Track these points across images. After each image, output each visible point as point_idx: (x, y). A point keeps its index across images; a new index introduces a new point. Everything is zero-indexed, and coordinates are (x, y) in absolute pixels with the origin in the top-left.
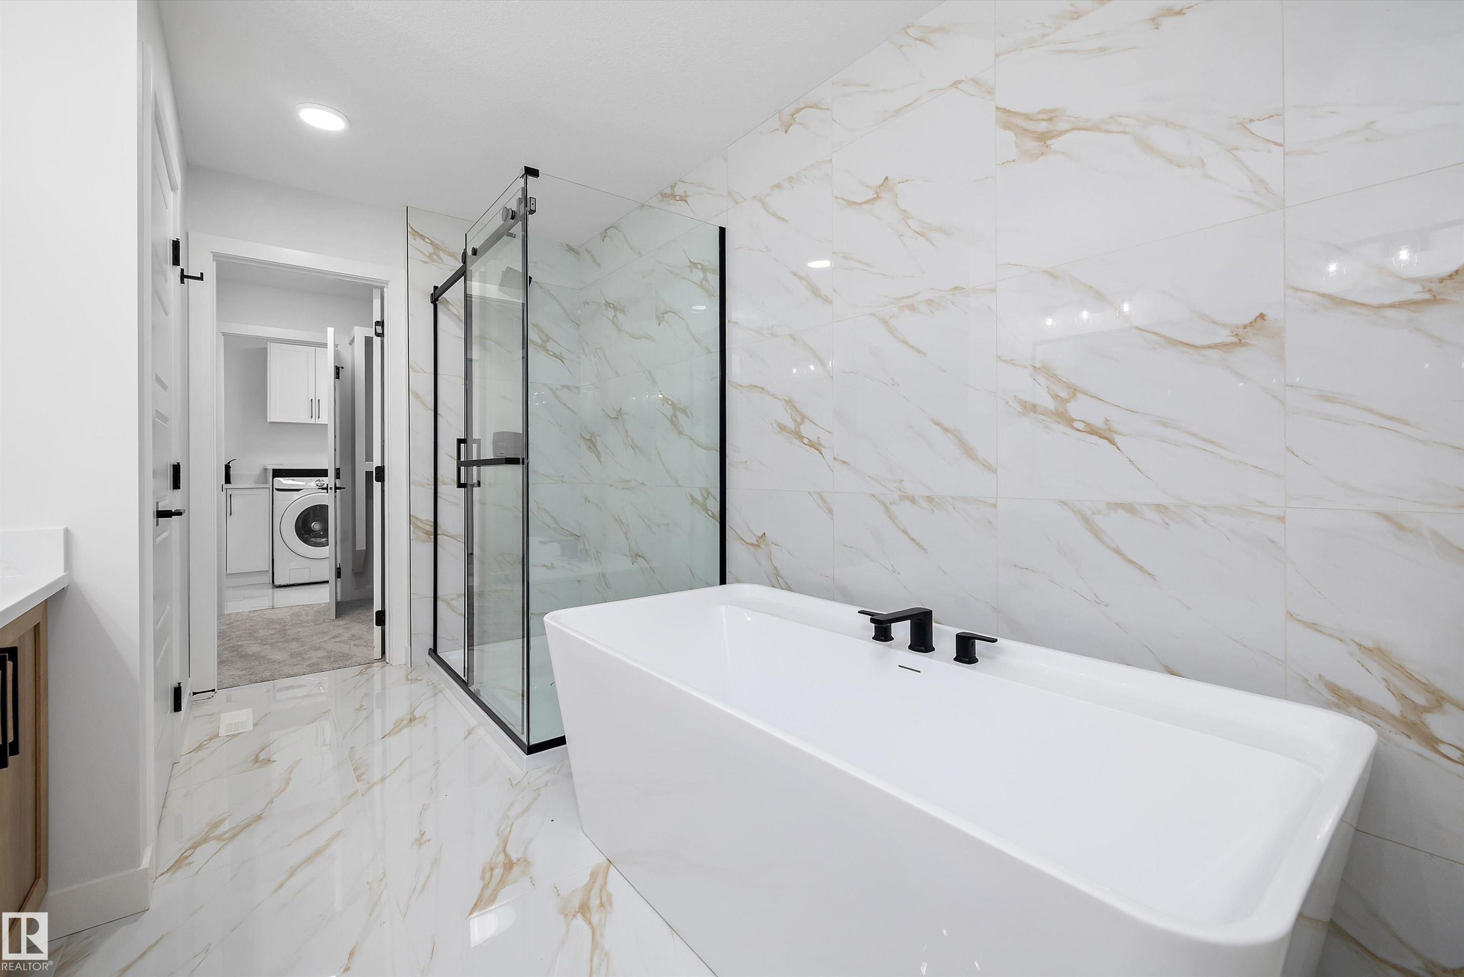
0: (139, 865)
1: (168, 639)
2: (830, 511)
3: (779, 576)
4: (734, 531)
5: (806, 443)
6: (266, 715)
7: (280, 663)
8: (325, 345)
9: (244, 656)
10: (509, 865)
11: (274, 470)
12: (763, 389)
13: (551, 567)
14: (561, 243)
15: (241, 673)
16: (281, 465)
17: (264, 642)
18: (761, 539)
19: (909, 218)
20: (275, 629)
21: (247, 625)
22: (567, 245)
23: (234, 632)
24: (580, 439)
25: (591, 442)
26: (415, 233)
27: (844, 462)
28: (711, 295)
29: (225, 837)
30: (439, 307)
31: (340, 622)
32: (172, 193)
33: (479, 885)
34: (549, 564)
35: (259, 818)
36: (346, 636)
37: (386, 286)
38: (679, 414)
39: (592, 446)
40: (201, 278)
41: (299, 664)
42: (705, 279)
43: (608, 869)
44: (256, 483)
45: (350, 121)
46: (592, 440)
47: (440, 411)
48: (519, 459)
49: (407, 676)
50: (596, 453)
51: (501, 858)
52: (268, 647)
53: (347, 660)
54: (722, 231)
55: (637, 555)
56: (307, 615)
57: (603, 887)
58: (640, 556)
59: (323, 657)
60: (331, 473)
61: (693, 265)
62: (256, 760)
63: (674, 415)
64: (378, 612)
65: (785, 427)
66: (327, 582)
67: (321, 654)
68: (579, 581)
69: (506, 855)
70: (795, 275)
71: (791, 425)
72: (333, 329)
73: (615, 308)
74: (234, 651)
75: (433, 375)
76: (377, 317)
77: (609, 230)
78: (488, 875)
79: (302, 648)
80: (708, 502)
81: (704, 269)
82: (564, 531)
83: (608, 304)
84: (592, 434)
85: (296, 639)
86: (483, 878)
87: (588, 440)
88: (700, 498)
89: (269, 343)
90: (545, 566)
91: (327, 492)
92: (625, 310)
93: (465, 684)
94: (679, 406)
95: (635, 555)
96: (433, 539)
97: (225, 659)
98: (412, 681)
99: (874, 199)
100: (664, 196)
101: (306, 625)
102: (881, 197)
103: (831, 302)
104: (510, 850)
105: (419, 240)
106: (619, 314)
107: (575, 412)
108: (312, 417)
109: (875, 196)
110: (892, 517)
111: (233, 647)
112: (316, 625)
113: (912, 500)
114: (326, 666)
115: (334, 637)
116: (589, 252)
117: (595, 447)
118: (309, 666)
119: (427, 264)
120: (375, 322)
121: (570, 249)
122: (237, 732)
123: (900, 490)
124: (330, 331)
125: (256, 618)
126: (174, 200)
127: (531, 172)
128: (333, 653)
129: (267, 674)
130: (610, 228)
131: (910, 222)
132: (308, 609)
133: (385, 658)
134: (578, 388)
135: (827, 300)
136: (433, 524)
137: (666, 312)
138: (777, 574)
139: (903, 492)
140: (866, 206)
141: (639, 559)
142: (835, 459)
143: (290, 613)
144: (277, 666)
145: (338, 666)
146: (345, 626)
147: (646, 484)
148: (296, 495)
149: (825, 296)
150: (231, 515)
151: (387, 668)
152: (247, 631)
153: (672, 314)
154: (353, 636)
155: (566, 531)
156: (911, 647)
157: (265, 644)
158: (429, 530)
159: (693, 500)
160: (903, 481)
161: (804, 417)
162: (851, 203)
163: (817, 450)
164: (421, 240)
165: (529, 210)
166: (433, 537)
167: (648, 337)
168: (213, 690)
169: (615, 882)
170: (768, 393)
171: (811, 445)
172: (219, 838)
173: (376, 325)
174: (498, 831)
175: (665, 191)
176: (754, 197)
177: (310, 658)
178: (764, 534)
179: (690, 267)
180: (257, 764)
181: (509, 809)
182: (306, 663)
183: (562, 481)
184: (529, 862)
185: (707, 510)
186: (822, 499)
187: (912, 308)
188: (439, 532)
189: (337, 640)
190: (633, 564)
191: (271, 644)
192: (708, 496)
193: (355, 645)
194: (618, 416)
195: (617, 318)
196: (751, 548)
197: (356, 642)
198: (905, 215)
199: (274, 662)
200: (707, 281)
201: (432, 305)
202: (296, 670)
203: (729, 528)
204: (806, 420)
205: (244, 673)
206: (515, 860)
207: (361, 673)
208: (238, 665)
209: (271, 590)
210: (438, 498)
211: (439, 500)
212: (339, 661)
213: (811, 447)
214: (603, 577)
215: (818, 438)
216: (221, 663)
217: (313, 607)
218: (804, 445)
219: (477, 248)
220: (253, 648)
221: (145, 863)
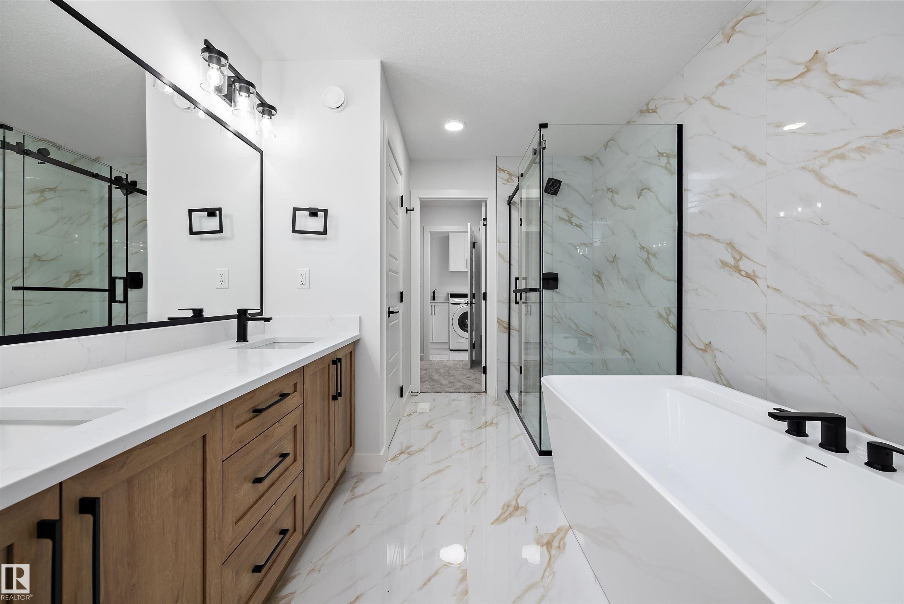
0: (380, 454)
1: (397, 366)
2: (764, 328)
3: (721, 374)
4: (688, 339)
5: (744, 275)
6: (434, 407)
7: (444, 385)
8: (467, 232)
9: (432, 380)
10: (517, 508)
11: (451, 294)
12: (710, 236)
13: (574, 353)
14: (581, 157)
15: (429, 387)
16: (453, 291)
17: (440, 375)
18: (707, 346)
19: (839, 80)
20: (445, 369)
21: (437, 366)
22: (585, 157)
23: (431, 369)
24: (593, 275)
25: (599, 277)
26: (500, 170)
27: (776, 290)
28: (672, 173)
29: (410, 453)
30: (512, 207)
31: (472, 371)
32: (401, 176)
33: (500, 511)
34: (572, 351)
35: (423, 450)
36: (473, 377)
37: (487, 199)
38: (651, 257)
39: (599, 280)
40: (413, 210)
41: (451, 387)
42: (668, 163)
43: (568, 531)
44: (445, 300)
45: (465, 124)
46: (599, 276)
47: (512, 263)
48: (537, 288)
49: (494, 402)
50: (602, 284)
51: (514, 503)
52: (441, 377)
53: (471, 389)
54: (680, 128)
55: (625, 350)
56: (460, 365)
57: (563, 538)
58: (627, 351)
59: (461, 386)
60: (469, 296)
61: (661, 154)
62: (427, 426)
63: (648, 258)
64: (483, 367)
65: (726, 263)
66: (467, 350)
67: (461, 384)
68: (592, 364)
69: (517, 502)
70: (735, 148)
71: (732, 262)
72: (470, 224)
73: (612, 191)
74: (429, 377)
75: (509, 243)
76: (484, 217)
77: (609, 142)
78: (506, 508)
79: (454, 380)
80: (670, 317)
81: (668, 156)
82: (582, 331)
83: (609, 189)
84: (599, 272)
85: (453, 376)
86: (503, 509)
87: (597, 276)
88: (665, 315)
89: (449, 233)
90: (570, 352)
91: (467, 305)
92: (618, 192)
93: (518, 411)
94: (651, 251)
95: (624, 350)
96: (508, 332)
97: (426, 380)
98: (498, 405)
99: (805, 72)
100: (642, 112)
101: (458, 369)
102: (811, 69)
103: (765, 164)
104: (519, 501)
105: (502, 173)
106: (615, 195)
107: (590, 259)
108: (466, 268)
109: (806, 69)
110: (822, 336)
111: (429, 375)
112: (462, 370)
113: (842, 322)
114: (462, 390)
115: (468, 377)
116: (598, 159)
117: (601, 280)
118: (455, 389)
119: (506, 185)
120: (483, 219)
121: (587, 159)
122: (422, 412)
123: (829, 313)
124: (469, 225)
125: (440, 364)
126: (401, 180)
127: (544, 126)
128: (466, 385)
129: (439, 389)
130: (610, 140)
131: (840, 83)
132: (460, 362)
133: (486, 391)
134: (592, 244)
135: (763, 163)
136: (508, 323)
137: (643, 189)
138: (720, 373)
139: (832, 315)
140: (797, 81)
141: (626, 354)
142: (768, 287)
143: (454, 363)
144: (443, 387)
145: (466, 391)
146: (474, 373)
147: (630, 304)
148: (459, 306)
149: (760, 159)
150: (434, 315)
151: (487, 396)
152: (436, 369)
153: (647, 190)
154: (476, 378)
155: (583, 332)
156: (821, 445)
157: (441, 376)
158: (506, 326)
159: (660, 316)
160: (832, 305)
161: (741, 255)
162: (783, 81)
163: (753, 280)
164: (503, 172)
165: (542, 148)
166: (508, 330)
167: (632, 208)
168: (418, 392)
169: (570, 538)
170: (714, 238)
171: (748, 276)
172: (408, 453)
173: (483, 220)
174: (516, 489)
175: (643, 109)
176: (703, 97)
177: (456, 385)
178: (710, 342)
179: (659, 156)
180: (427, 427)
181: (525, 480)
182: (454, 387)
183: (581, 301)
184: (527, 510)
185: (669, 323)
186: (757, 318)
187: (842, 157)
188: (511, 328)
189: (469, 379)
190: (622, 356)
191: (443, 377)
192: (670, 313)
193: (476, 383)
194: (614, 260)
195: (613, 198)
196: (700, 351)
197: (476, 381)
198: (835, 78)
199: (442, 384)
200: (670, 164)
201: (508, 206)
202: (449, 390)
203: (685, 336)
204: (743, 257)
205: (431, 387)
206: (520, 506)
207: (475, 396)
208: (429, 384)
209: (449, 351)
210: (511, 310)
211: (511, 311)
212: (467, 389)
213: (748, 278)
214: (605, 362)
215: (754, 271)
216: (422, 381)
217: (463, 362)
218: (742, 276)
219: (523, 173)
220: (436, 377)
221: (382, 453)
